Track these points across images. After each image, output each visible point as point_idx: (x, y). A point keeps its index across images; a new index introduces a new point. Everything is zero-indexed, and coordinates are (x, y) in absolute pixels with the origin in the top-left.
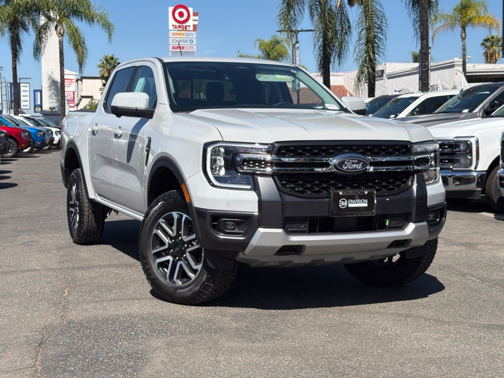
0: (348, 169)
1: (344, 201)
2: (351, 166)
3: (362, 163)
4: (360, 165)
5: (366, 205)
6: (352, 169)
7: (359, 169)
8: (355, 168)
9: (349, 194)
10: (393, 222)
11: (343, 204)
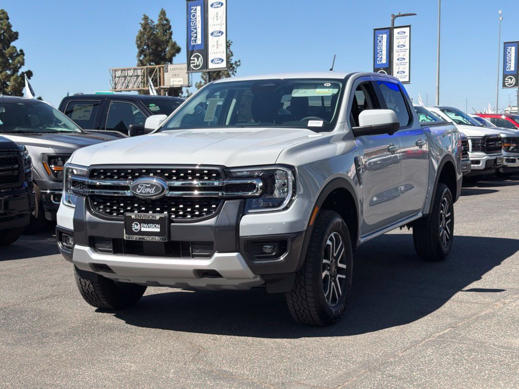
0: (141, 193)
1: (137, 225)
2: (144, 191)
3: (155, 187)
4: (153, 190)
5: (158, 230)
6: (145, 193)
7: (152, 193)
8: (149, 193)
9: (141, 218)
10: (198, 249)
11: (136, 227)
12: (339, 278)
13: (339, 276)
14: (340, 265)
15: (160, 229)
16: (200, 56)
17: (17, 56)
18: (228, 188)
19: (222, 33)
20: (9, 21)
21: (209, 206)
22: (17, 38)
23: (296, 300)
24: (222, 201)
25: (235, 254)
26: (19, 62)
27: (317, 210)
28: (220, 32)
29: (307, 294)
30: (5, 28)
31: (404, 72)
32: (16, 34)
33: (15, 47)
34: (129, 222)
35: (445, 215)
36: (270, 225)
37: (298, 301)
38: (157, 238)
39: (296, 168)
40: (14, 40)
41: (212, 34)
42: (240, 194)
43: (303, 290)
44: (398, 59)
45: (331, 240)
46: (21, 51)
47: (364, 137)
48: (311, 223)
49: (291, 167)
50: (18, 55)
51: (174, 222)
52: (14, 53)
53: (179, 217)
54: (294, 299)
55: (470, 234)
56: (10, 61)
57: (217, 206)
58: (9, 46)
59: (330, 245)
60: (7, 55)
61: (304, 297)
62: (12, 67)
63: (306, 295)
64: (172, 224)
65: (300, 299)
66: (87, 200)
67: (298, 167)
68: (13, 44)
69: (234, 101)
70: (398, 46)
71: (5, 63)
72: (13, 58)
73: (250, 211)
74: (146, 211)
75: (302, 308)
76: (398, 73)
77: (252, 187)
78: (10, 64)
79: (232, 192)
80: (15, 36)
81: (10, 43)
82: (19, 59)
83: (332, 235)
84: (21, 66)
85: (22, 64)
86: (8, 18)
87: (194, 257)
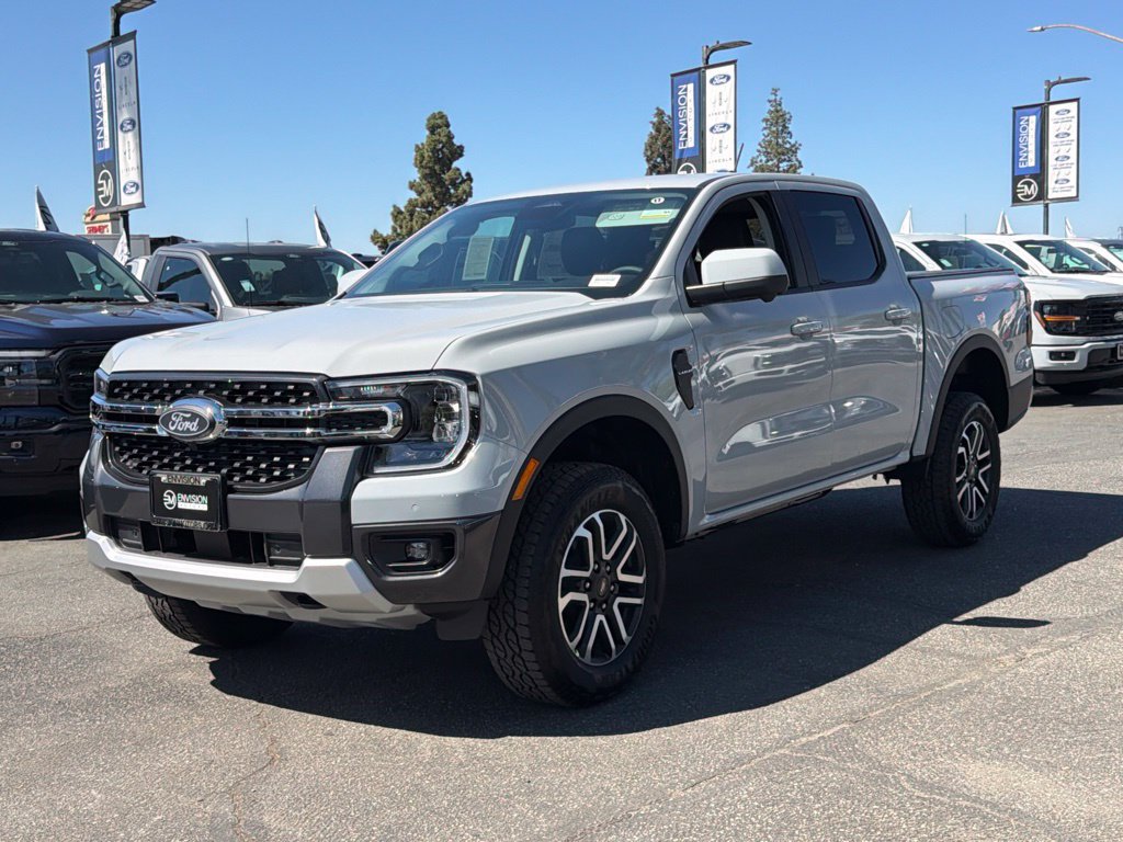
0: (176, 430)
1: (171, 495)
2: (181, 426)
3: (197, 420)
4: (195, 424)
5: (204, 508)
6: (183, 432)
7: (193, 432)
8: (188, 430)
9: (177, 482)
10: (278, 549)
11: (170, 500)
12: (621, 606)
13: (619, 600)
14: (623, 577)
15: (209, 505)
16: (691, 168)
17: (461, 183)
18: (332, 420)
19: (729, 127)
20: (451, 128)
21: (297, 459)
22: (461, 155)
23: (503, 655)
24: (321, 448)
25: (343, 562)
26: (464, 192)
27: (532, 466)
28: (725, 125)
29: (521, 643)
30: (444, 140)
31: (1068, 181)
32: (461, 148)
33: (458, 169)
34: (157, 490)
35: (974, 455)
36: (414, 501)
37: (506, 656)
38: (202, 523)
39: (479, 379)
40: (458, 159)
41: (712, 129)
42: (358, 433)
43: (511, 635)
44: (1057, 159)
45: (591, 526)
46: (468, 174)
47: (719, 307)
48: (519, 494)
49: (467, 377)
50: (463, 181)
51: (234, 491)
52: (457, 179)
53: (247, 482)
54: (499, 652)
55: (1072, 488)
56: (452, 191)
57: (312, 459)
58: (449, 169)
59: (586, 539)
60: (447, 183)
61: (517, 650)
62: (454, 200)
63: (519, 646)
64: (230, 496)
65: (510, 653)
66: (104, 440)
67: (483, 376)
68: (456, 164)
69: (527, 240)
70: (1057, 136)
71: (444, 195)
72: (456, 186)
73: (377, 471)
74: (193, 468)
75: (518, 673)
76: (1056, 182)
77: (379, 419)
78: (451, 196)
79: (364, 428)
80: (458, 152)
81: (451, 163)
82: (465, 186)
83: (596, 516)
84: (467, 197)
85: (470, 194)
86: (448, 125)
87: (272, 564)
